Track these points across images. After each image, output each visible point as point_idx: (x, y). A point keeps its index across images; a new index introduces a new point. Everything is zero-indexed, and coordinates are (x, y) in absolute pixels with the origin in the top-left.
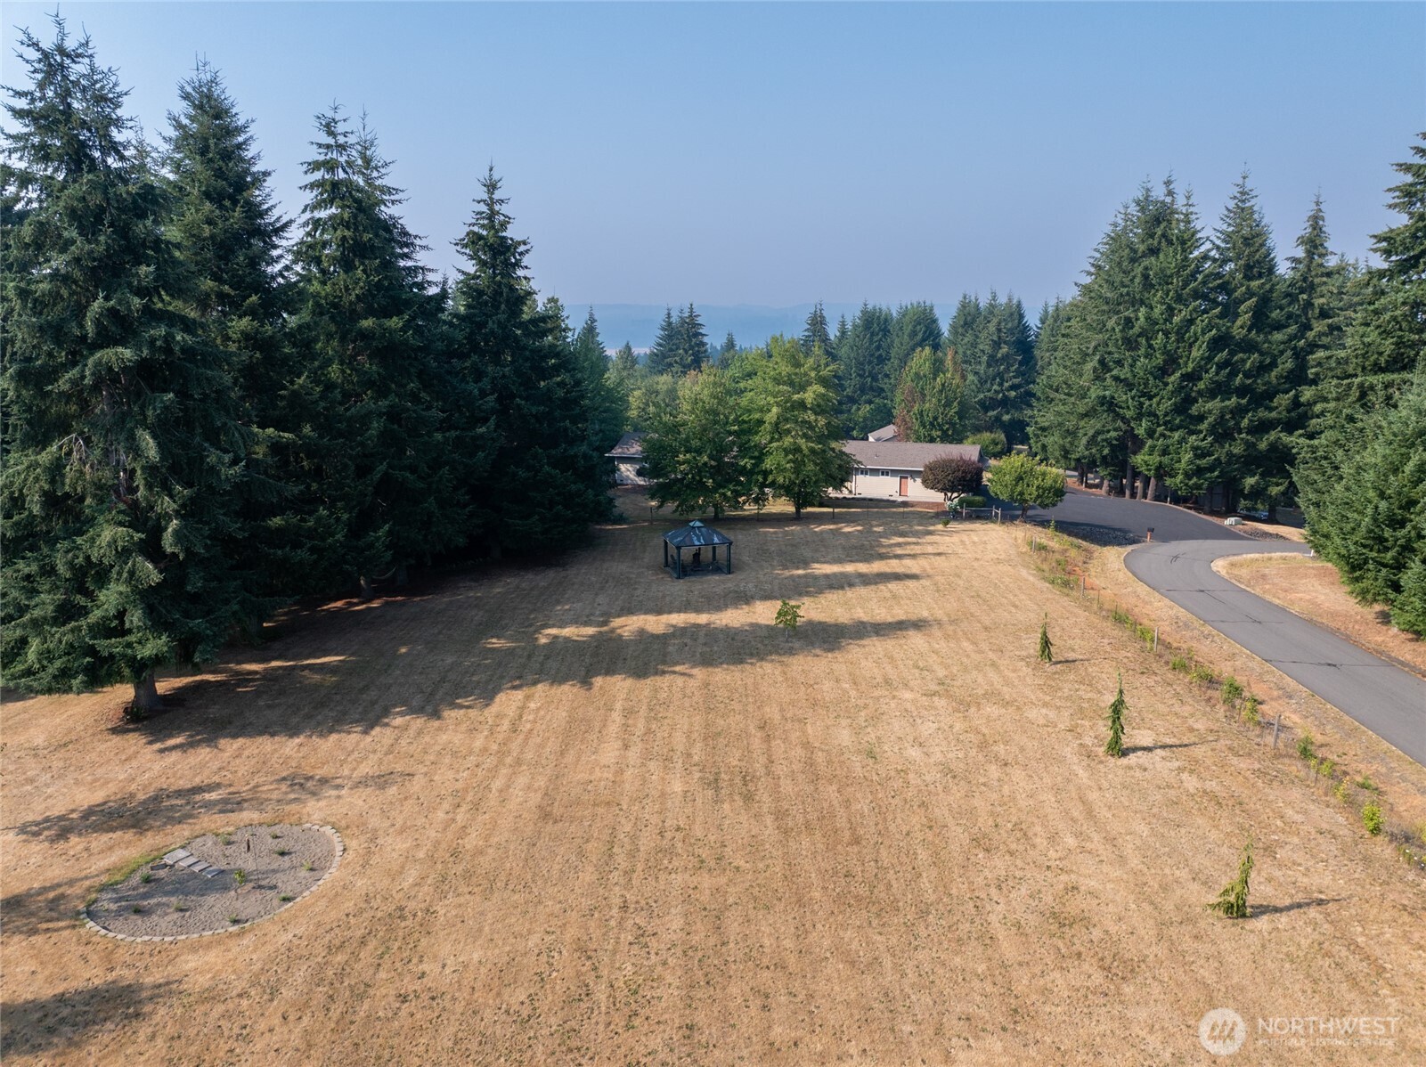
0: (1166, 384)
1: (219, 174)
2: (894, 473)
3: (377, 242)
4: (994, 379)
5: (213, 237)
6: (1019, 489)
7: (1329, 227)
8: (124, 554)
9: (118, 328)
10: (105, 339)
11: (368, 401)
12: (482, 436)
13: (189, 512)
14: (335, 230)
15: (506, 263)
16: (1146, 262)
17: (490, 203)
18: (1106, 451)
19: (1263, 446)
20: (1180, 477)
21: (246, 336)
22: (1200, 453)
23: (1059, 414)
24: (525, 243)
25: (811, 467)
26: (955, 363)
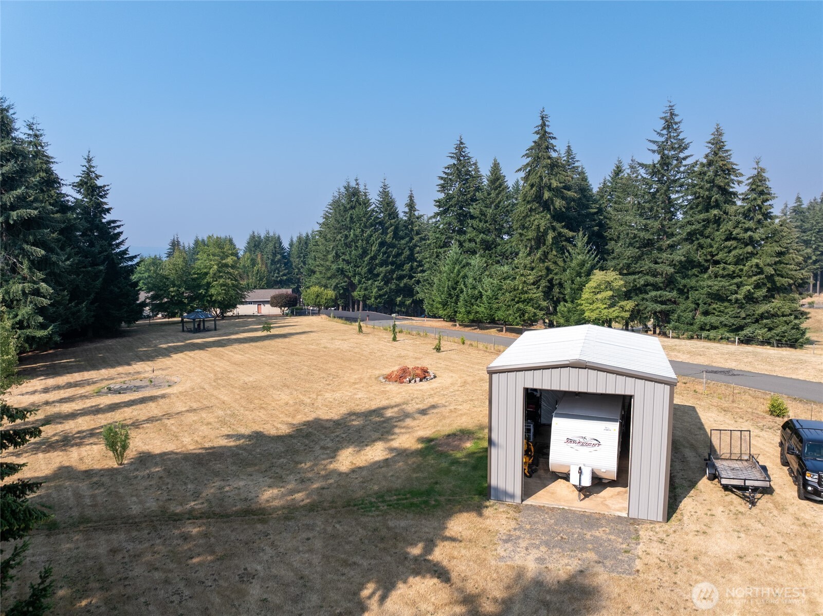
0: (364, 261)
2: (255, 302)
4: (275, 271)
6: (318, 300)
7: (416, 200)
16: (351, 212)
18: (341, 292)
19: (402, 285)
20: (373, 299)
22: (380, 289)
23: (317, 278)
26: (262, 260)
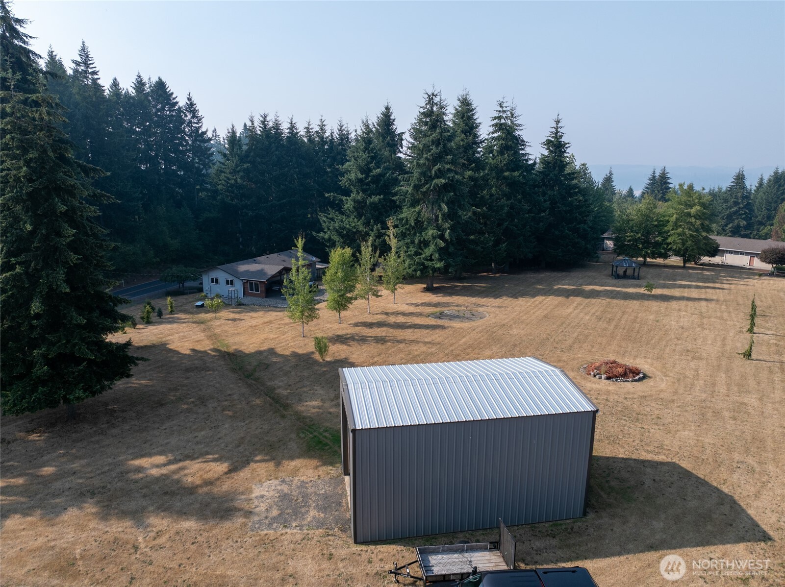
1: (467, 125)
2: (747, 254)
3: (513, 145)
5: (463, 145)
8: (434, 238)
9: (440, 174)
10: (437, 176)
11: (504, 201)
12: (543, 216)
13: (452, 228)
14: (499, 141)
15: (561, 151)
17: (557, 129)
21: (470, 177)
24: (569, 143)
25: (690, 242)
